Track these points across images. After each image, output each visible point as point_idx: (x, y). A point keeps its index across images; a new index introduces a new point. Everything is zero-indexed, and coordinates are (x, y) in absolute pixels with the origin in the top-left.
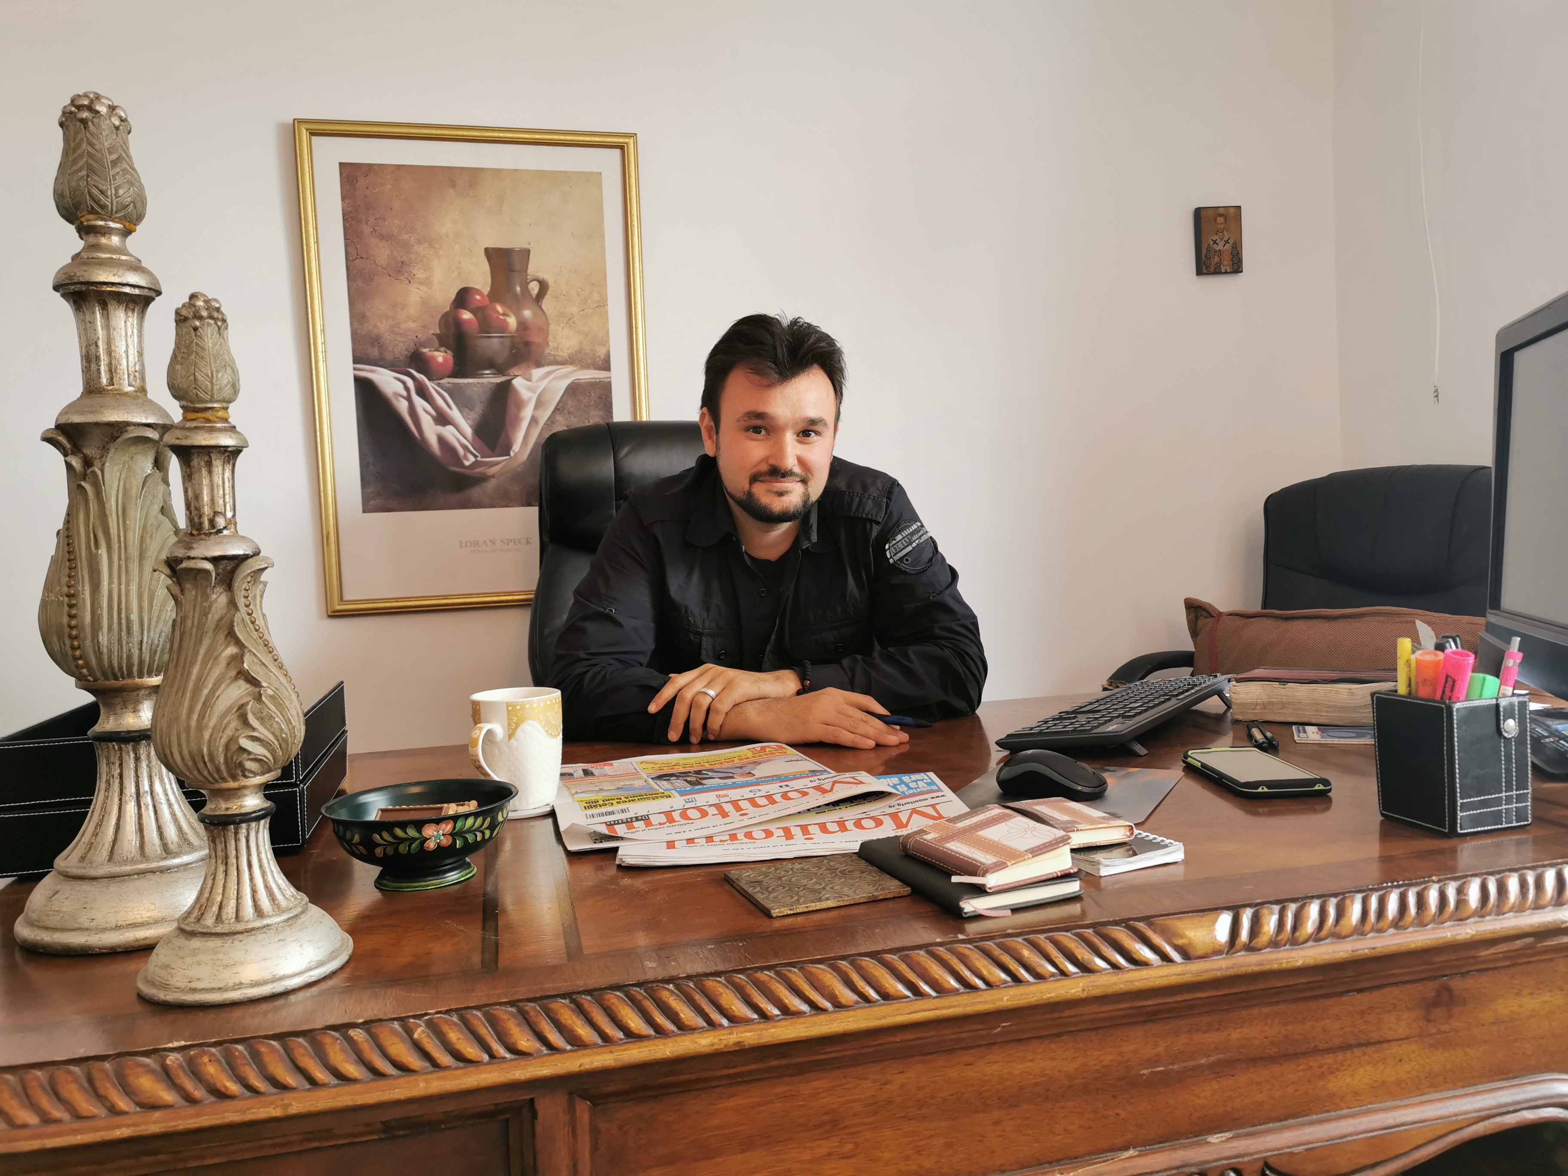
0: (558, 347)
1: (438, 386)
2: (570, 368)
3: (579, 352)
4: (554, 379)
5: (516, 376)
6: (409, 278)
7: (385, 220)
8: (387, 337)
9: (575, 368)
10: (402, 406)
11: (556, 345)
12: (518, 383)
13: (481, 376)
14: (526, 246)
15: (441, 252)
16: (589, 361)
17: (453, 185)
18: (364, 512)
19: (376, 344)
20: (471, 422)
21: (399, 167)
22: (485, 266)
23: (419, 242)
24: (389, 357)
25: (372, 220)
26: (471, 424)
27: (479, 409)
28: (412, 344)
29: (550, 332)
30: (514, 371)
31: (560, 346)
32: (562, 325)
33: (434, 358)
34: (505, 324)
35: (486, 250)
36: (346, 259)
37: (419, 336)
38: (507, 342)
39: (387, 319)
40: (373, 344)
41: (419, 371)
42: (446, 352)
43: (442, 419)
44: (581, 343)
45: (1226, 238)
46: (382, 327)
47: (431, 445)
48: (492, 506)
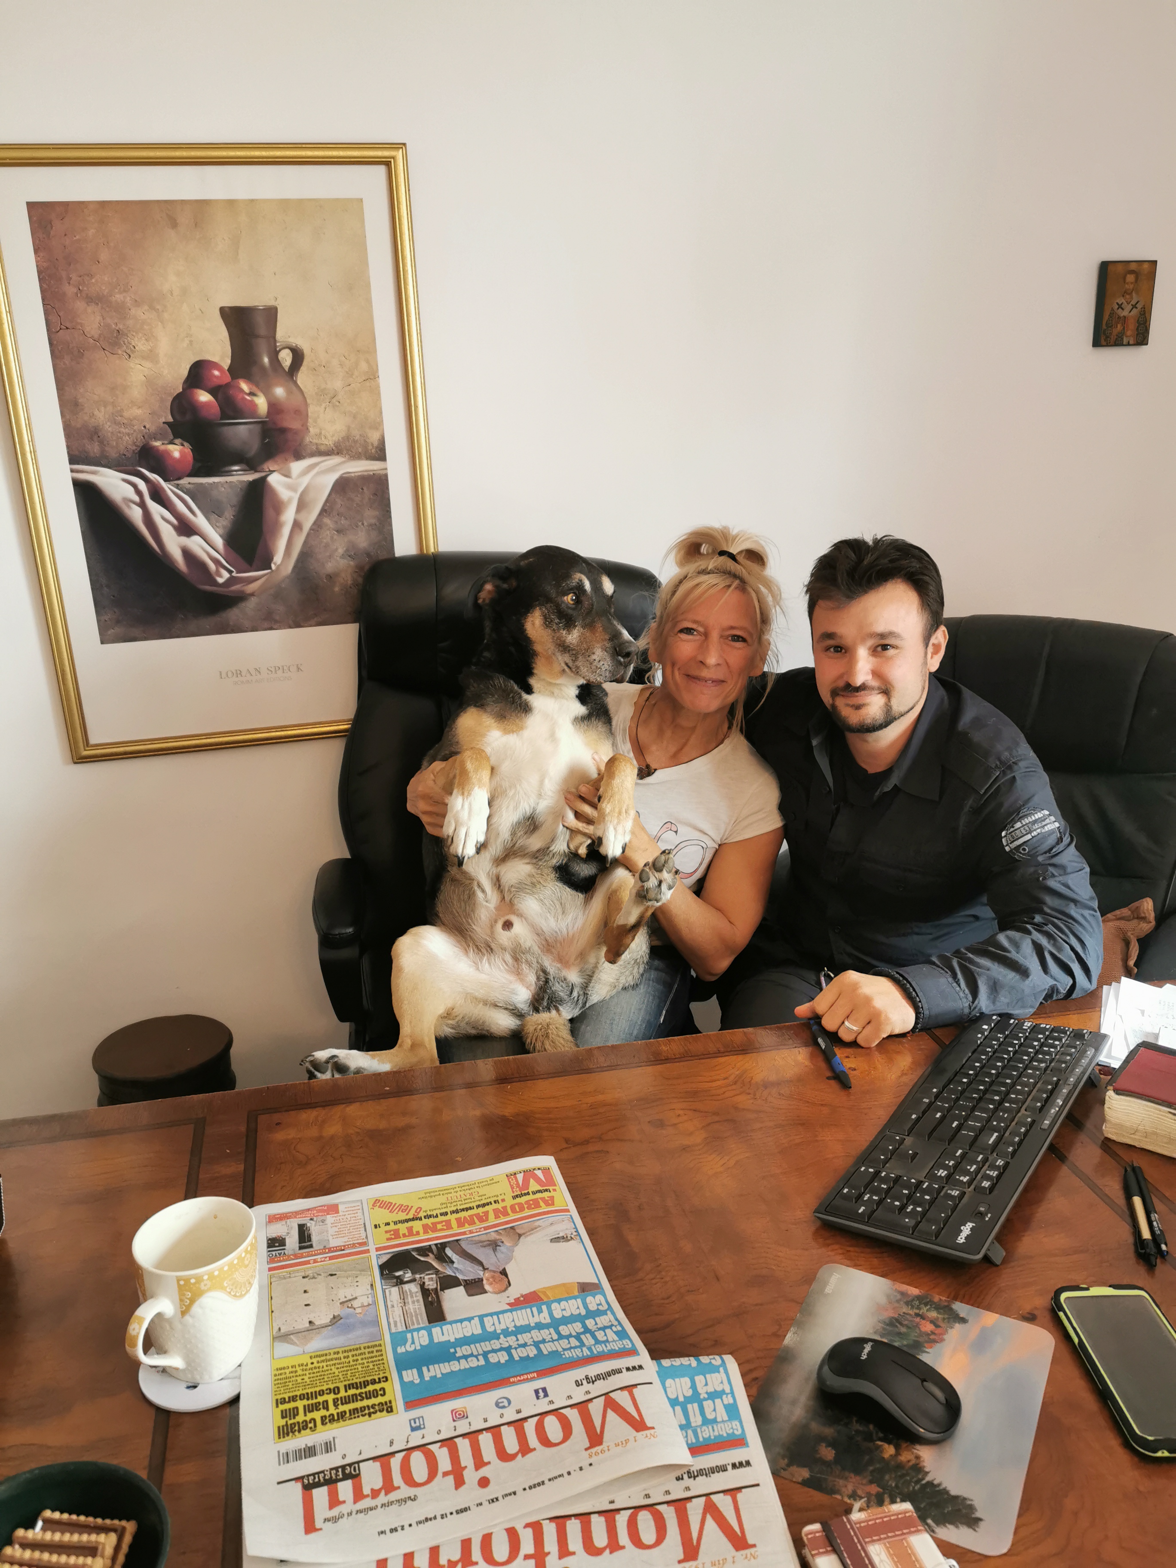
0: (320, 433)
1: (177, 488)
2: (335, 460)
3: (347, 438)
4: (318, 474)
5: (272, 472)
6: (128, 351)
7: (91, 276)
8: (108, 428)
9: (343, 459)
10: (136, 515)
11: (318, 431)
12: (275, 480)
13: (229, 473)
14: (272, 303)
15: (166, 315)
16: (360, 450)
17: (174, 224)
18: (102, 643)
19: (95, 438)
20: (221, 531)
21: (103, 204)
22: (223, 333)
23: (137, 303)
24: (113, 454)
25: (74, 277)
26: (221, 533)
27: (229, 514)
28: (140, 437)
29: (309, 414)
30: (270, 465)
31: (323, 432)
32: (324, 405)
33: (168, 453)
34: (254, 405)
35: (222, 309)
36: (48, 330)
37: (147, 427)
38: (257, 428)
39: (105, 407)
40: (91, 439)
41: (152, 471)
42: (183, 445)
43: (185, 528)
44: (349, 428)
45: (1133, 302)
46: (101, 416)
47: (177, 561)
48: (254, 629)
